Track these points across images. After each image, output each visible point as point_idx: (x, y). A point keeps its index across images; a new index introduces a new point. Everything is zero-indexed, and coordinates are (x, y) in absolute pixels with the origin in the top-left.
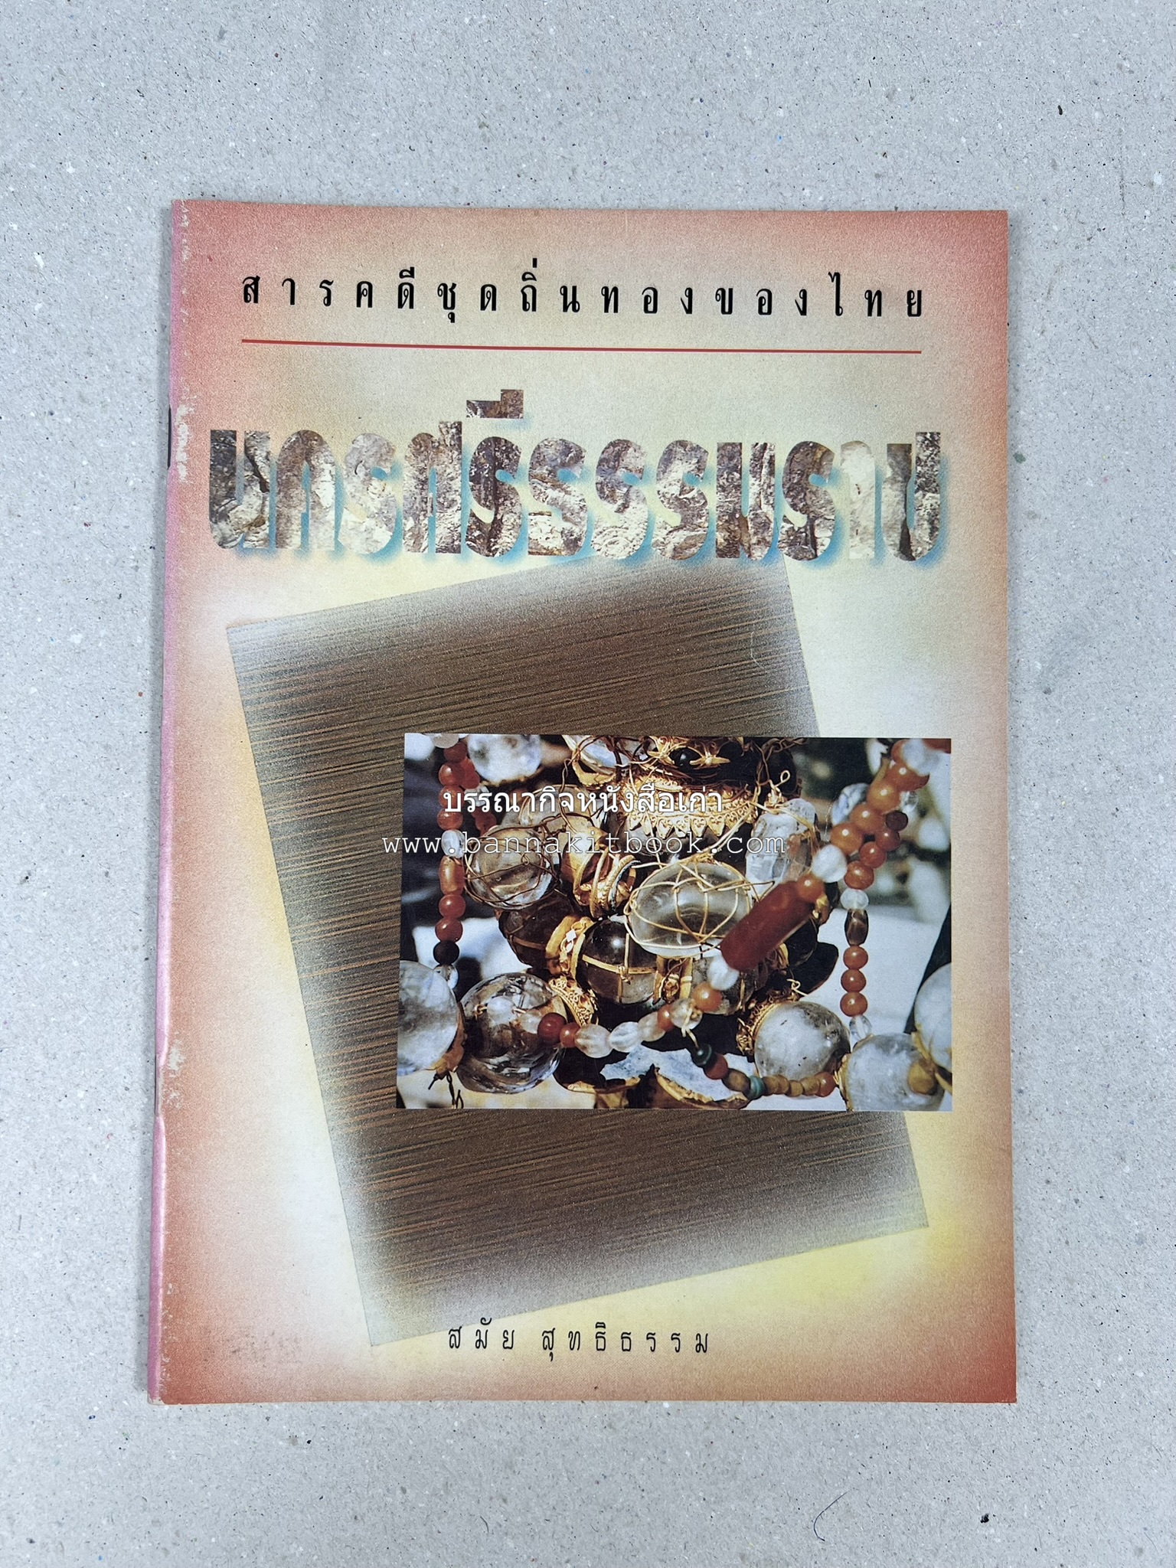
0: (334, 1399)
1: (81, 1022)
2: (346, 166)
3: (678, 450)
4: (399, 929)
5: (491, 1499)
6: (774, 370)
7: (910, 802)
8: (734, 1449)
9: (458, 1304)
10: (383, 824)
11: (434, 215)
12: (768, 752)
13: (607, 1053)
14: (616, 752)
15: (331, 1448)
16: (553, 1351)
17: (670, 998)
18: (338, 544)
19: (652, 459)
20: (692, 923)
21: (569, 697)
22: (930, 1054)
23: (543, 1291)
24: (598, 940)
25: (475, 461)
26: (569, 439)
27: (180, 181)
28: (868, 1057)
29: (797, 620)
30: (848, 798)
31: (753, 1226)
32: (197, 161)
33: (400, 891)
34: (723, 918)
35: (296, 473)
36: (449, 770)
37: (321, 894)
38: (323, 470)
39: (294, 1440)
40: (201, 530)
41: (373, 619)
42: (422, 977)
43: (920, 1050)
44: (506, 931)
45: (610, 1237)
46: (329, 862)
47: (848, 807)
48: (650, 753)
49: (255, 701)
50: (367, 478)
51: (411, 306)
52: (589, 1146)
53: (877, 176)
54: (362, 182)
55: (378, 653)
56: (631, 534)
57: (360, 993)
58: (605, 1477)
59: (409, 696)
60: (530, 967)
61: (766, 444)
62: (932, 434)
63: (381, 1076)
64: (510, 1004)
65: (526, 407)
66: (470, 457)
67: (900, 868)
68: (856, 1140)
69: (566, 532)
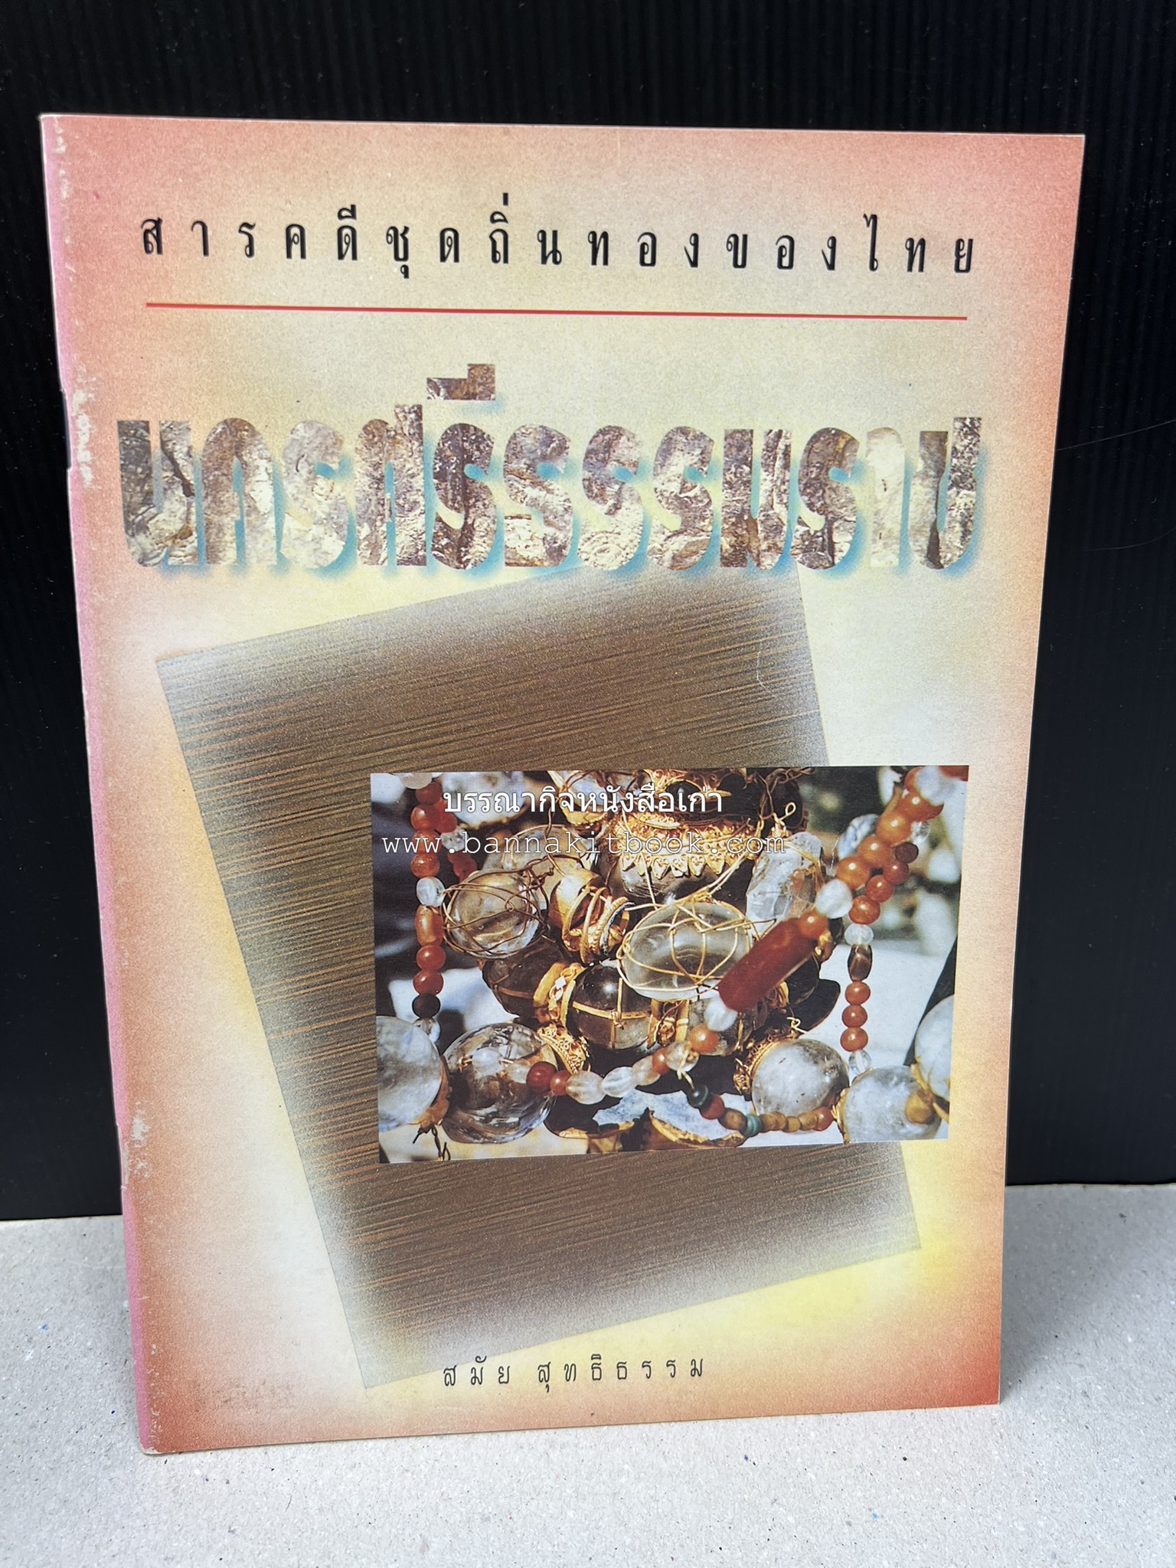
3: (679, 438)
4: (373, 984)
6: (794, 340)
7: (922, 833)
9: (452, 1344)
10: (350, 874)
12: (773, 783)
13: (599, 1098)
14: (607, 787)
16: (549, 1383)
17: (665, 1042)
18: (280, 557)
19: (647, 450)
20: (689, 964)
21: (554, 729)
22: (928, 1085)
23: (538, 1329)
24: (589, 986)
25: (440, 453)
26: (549, 426)
28: (866, 1091)
29: (810, 639)
30: (856, 830)
31: (749, 1256)
33: (373, 944)
34: (721, 958)
35: (226, 472)
36: (422, 813)
37: (285, 952)
38: (257, 467)
40: (117, 547)
41: (328, 645)
42: (401, 1032)
43: (919, 1081)
44: (491, 981)
45: (605, 1275)
47: (856, 839)
48: (645, 788)
49: (195, 744)
50: (311, 476)
51: (354, 257)
52: (583, 1190)
55: (335, 684)
56: (624, 540)
57: (335, 1051)
59: (373, 732)
60: (517, 1016)
61: (781, 431)
62: (972, 419)
63: (362, 1133)
64: (497, 1055)
65: (498, 386)
66: (434, 449)
67: (907, 901)
68: (852, 1171)
69: (549, 538)
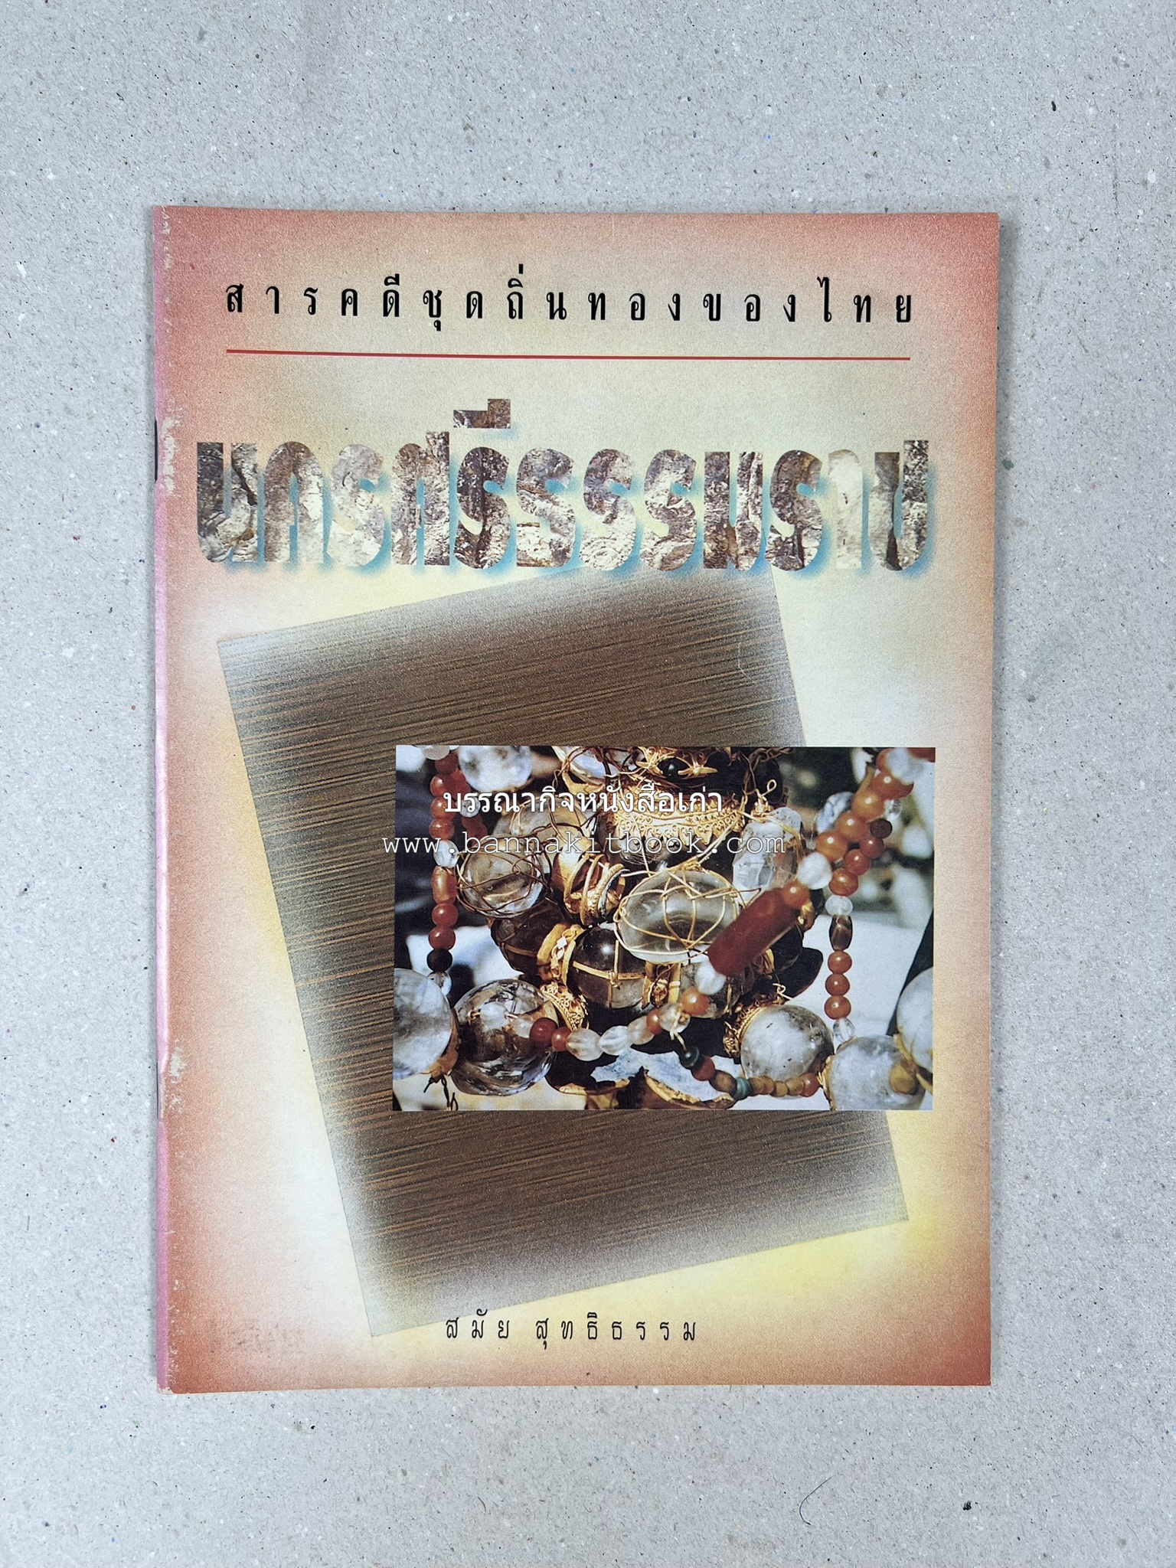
0: (337, 1387)
1: (83, 1030)
2: (329, 171)
3: (666, 459)
4: (393, 938)
5: (488, 1480)
6: (762, 378)
7: (895, 810)
8: (722, 1434)
9: (454, 1296)
11: (418, 219)
12: (755, 762)
13: (597, 1056)
14: (606, 763)
15: (334, 1433)
16: (546, 1340)
17: (659, 1003)
18: (326, 557)
19: (640, 469)
20: (680, 930)
21: (558, 708)
22: (911, 1055)
23: (537, 1284)
24: (588, 947)
25: (463, 472)
26: (556, 449)
27: (161, 187)
28: (851, 1058)
29: (784, 631)
30: (833, 806)
31: (739, 1220)
32: (179, 166)
33: (394, 901)
34: (710, 924)
35: (284, 486)
36: (440, 781)
37: (316, 905)
38: (311, 482)
39: (298, 1426)
40: (190, 545)
41: (363, 632)
42: (417, 984)
43: (902, 1051)
44: (498, 939)
45: (601, 1232)
46: (324, 873)
47: (833, 815)
48: (639, 763)
49: (246, 715)
50: (355, 490)
51: (397, 314)
52: (581, 1146)
53: (867, 176)
54: (345, 187)
55: (369, 666)
56: (619, 545)
57: (356, 1000)
58: (598, 1460)
59: (399, 709)
60: (522, 973)
61: (753, 453)
62: (920, 442)
63: (378, 1080)
64: (503, 1009)
65: (513, 417)
66: (458, 468)
67: (883, 875)
68: (839, 1139)
69: (554, 543)
